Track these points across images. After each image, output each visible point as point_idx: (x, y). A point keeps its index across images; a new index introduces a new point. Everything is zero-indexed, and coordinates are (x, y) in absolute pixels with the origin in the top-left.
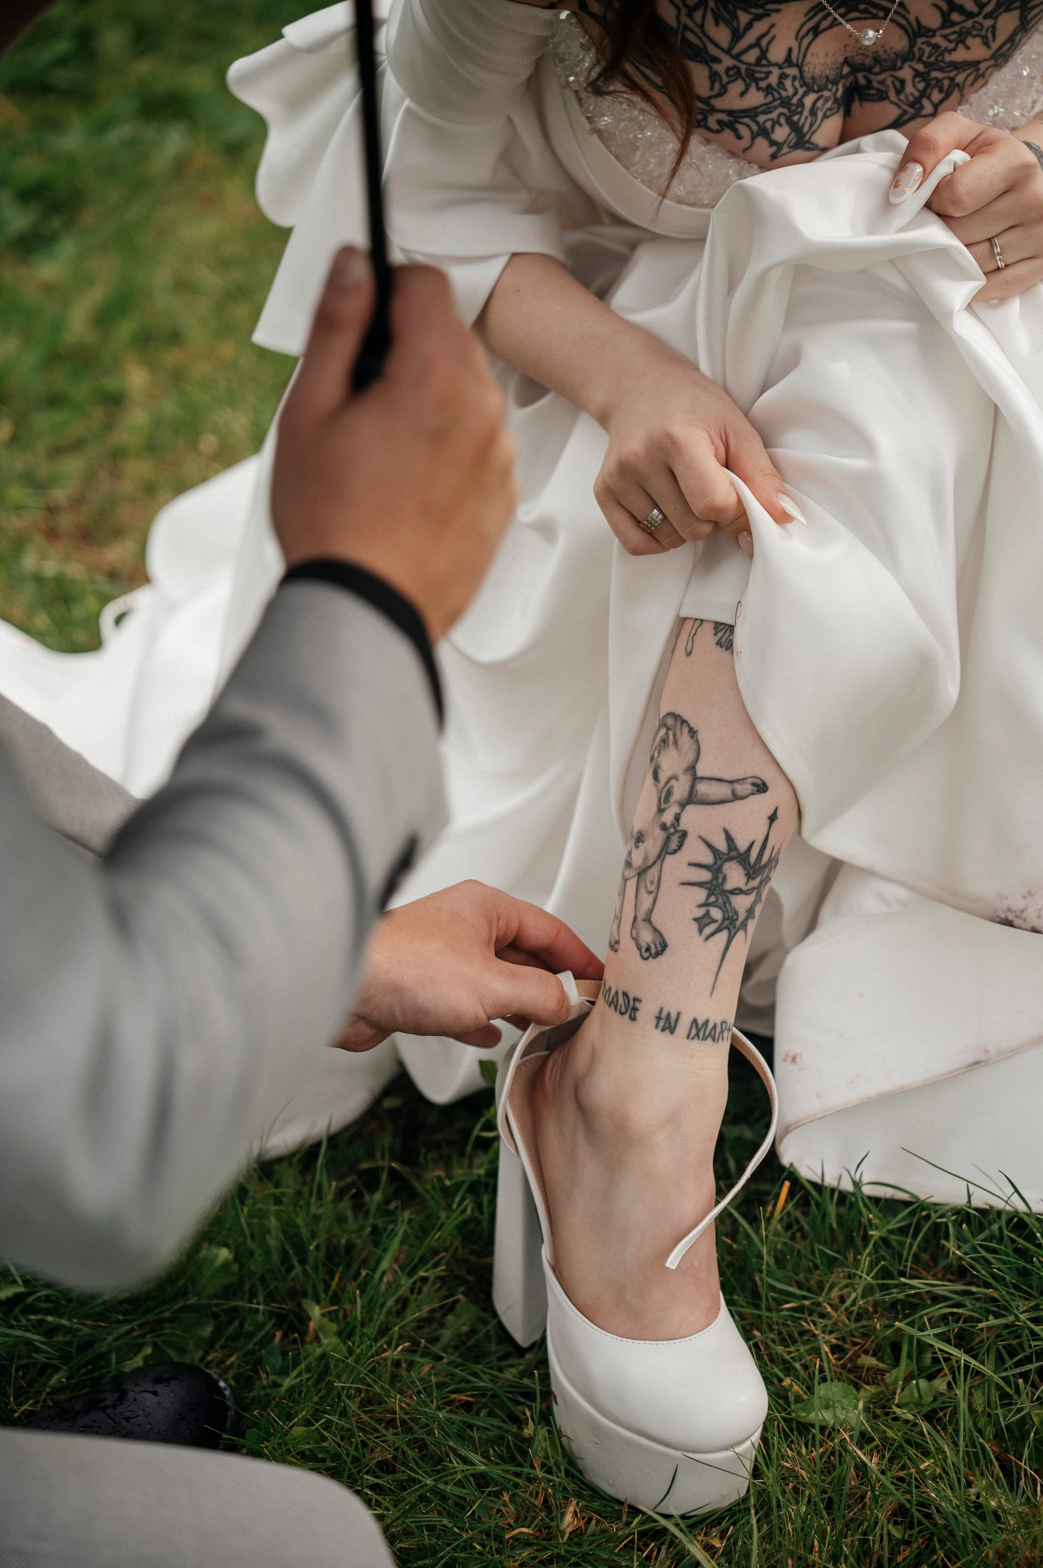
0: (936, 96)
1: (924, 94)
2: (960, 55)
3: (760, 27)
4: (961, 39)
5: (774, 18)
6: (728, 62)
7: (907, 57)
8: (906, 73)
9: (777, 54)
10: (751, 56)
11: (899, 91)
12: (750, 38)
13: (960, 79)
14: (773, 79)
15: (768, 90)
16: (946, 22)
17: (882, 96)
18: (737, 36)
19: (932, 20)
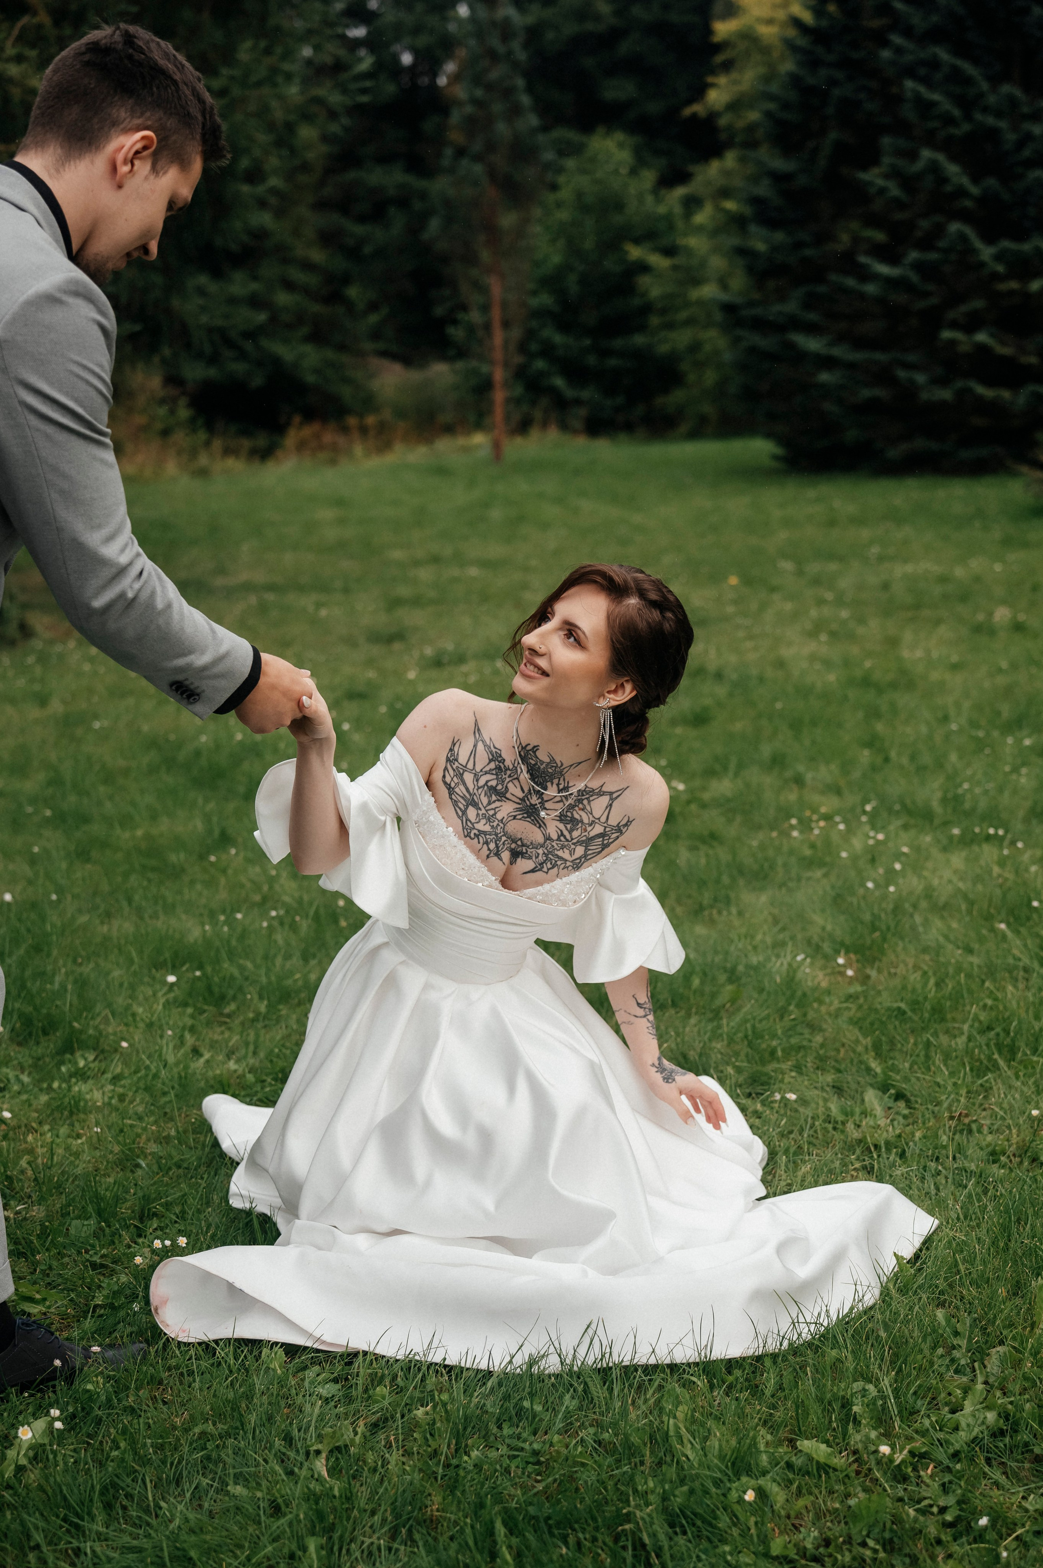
0: (549, 866)
1: (545, 862)
2: (560, 853)
3: (497, 804)
4: (563, 847)
5: (503, 803)
6: (483, 811)
7: (542, 846)
8: (540, 851)
9: (499, 816)
10: (491, 812)
11: (537, 857)
12: (493, 806)
13: (559, 863)
14: (495, 824)
15: (492, 827)
16: (559, 839)
17: (530, 858)
18: (489, 803)
19: (555, 836)
